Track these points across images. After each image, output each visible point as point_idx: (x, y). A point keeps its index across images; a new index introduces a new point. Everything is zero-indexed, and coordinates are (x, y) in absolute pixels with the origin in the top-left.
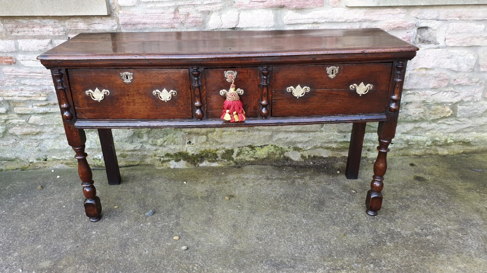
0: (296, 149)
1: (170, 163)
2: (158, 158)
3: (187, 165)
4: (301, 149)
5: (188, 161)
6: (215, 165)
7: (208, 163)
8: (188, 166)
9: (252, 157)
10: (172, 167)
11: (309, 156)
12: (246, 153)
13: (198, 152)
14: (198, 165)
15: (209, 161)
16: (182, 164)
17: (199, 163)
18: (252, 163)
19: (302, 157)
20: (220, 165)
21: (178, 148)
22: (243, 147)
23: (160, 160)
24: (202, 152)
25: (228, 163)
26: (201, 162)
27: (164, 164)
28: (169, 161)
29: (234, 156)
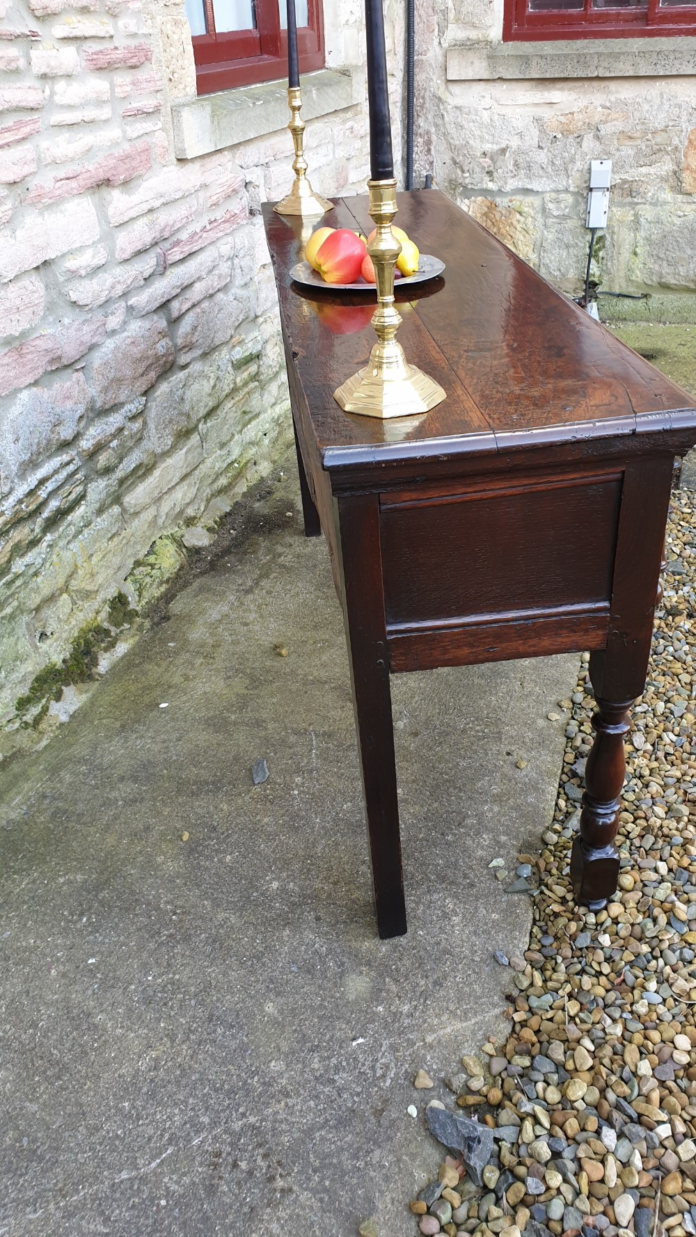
0: (190, 522)
1: (52, 712)
2: (17, 725)
3: (81, 692)
4: (195, 518)
5: (75, 683)
6: (122, 648)
7: (107, 655)
8: (87, 691)
9: (161, 583)
10: (64, 718)
11: (215, 522)
12: (148, 580)
13: (69, 648)
14: (99, 675)
15: (106, 650)
16: (73, 699)
17: (94, 670)
18: (168, 597)
19: (210, 530)
20: (131, 641)
21: (30, 669)
22: (131, 574)
23: (26, 723)
24: (76, 642)
25: (135, 626)
26: (95, 662)
27: (42, 726)
28: (45, 710)
29: (134, 604)
